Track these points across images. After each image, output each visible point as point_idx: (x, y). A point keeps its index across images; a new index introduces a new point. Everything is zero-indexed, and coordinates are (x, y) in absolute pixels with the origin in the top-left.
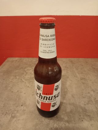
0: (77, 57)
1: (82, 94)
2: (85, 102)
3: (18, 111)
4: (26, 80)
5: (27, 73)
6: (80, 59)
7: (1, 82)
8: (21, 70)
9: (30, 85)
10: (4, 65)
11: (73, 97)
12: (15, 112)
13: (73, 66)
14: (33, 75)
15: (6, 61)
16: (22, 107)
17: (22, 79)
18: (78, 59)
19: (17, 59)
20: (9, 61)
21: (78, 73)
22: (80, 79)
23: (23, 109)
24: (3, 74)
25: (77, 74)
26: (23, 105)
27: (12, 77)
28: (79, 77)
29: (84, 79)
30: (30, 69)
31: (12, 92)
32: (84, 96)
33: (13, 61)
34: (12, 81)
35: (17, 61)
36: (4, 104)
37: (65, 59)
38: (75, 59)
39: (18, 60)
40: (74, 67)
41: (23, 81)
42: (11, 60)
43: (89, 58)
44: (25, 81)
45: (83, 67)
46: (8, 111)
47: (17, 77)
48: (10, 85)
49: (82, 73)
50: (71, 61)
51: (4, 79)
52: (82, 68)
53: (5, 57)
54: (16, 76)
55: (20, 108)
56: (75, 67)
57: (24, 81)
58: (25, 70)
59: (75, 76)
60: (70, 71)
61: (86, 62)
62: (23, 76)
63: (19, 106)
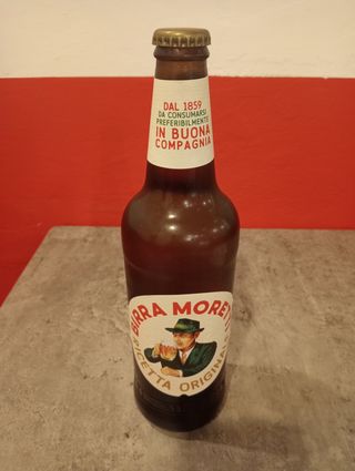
1: (338, 387)
2: (349, 421)
3: (114, 458)
4: (128, 326)
6: (317, 232)
7: (41, 332)
8: (105, 281)
10: (42, 259)
11: (308, 399)
12: (106, 461)
13: (294, 263)
15: (46, 240)
16: (129, 442)
17: (113, 319)
18: (307, 231)
19: (84, 231)
20: (56, 241)
21: (313, 295)
22: (324, 323)
23: (132, 452)
24: (43, 299)
25: (313, 301)
26: (131, 434)
27: (76, 314)
28: (320, 312)
29: (340, 321)
31: (85, 377)
32: (345, 395)
33: (71, 243)
34: (81, 329)
35: (85, 240)
36: (62, 431)
37: (263, 231)
38: (299, 232)
39: (90, 239)
40: (298, 272)
41: (118, 330)
42: (65, 237)
43: (347, 231)
44: (126, 331)
45: (330, 271)
46: (80, 457)
47: (94, 310)
48: (71, 350)
49: (328, 296)
50: (286, 244)
51: (48, 322)
52: (328, 274)
53: (39, 224)
54: (90, 308)
55: (120, 444)
56: (301, 269)
57: (121, 331)
59: (305, 310)
60: (286, 287)
61: (340, 247)
62: (116, 306)
63: (118, 437)
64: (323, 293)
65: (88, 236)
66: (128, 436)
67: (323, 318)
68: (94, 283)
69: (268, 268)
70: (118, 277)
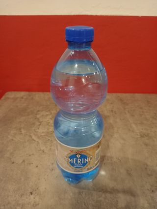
0: (131, 92)
1: (146, 169)
2: (152, 186)
3: (23, 206)
4: (38, 138)
5: (41, 122)
6: (137, 95)
8: (30, 117)
9: (46, 147)
11: (130, 175)
12: (18, 208)
13: (125, 109)
14: (52, 126)
15: (3, 98)
16: (32, 197)
17: (32, 135)
18: (132, 94)
19: (23, 94)
20: (8, 98)
21: (134, 123)
22: (139, 137)
23: (33, 202)
25: (134, 126)
26: (34, 193)
27: (13, 132)
28: (137, 131)
29: (148, 135)
30: (47, 115)
31: (13, 163)
32: (149, 173)
33: (15, 99)
34: (14, 139)
35: (22, 98)
38: (128, 95)
39: (25, 97)
40: (127, 112)
41: (33, 140)
42: (12, 97)
43: (151, 94)
44: (37, 140)
45: (143, 112)
46: (4, 205)
47: (22, 130)
48: (8, 149)
49: (142, 123)
50: (121, 100)
52: (141, 113)
54: (20, 129)
55: (27, 198)
56: (128, 111)
57: (35, 140)
58: (38, 116)
59: (129, 130)
60: (121, 119)
61: (148, 101)
62: (34, 128)
63: (26, 194)
64: (139, 122)
65: (24, 96)
66: (31, 193)
67: (139, 134)
68: (24, 118)
69: (112, 111)
70: (36, 115)
